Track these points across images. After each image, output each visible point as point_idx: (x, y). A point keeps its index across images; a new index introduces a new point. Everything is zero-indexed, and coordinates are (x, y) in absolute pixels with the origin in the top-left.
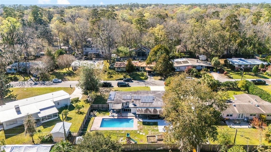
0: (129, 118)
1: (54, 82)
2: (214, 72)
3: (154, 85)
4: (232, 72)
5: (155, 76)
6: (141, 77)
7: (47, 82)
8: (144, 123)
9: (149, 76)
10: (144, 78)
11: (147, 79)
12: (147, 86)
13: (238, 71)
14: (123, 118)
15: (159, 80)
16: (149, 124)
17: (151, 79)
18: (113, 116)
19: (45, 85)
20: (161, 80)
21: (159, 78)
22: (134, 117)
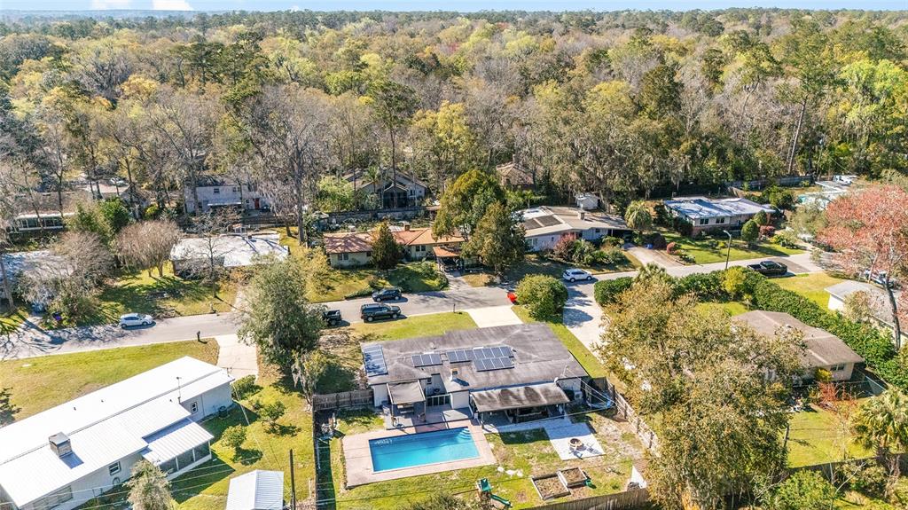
0: (452, 425)
1: (125, 327)
2: (637, 245)
3: (477, 306)
5: (468, 272)
6: (428, 282)
7: (98, 330)
8: (507, 439)
9: (449, 276)
10: (436, 283)
11: (445, 285)
12: (461, 310)
13: (700, 238)
14: (434, 429)
15: (486, 284)
16: (520, 439)
17: (460, 286)
18: (399, 427)
19: (97, 341)
20: (491, 284)
21: (484, 278)
22: (468, 423)
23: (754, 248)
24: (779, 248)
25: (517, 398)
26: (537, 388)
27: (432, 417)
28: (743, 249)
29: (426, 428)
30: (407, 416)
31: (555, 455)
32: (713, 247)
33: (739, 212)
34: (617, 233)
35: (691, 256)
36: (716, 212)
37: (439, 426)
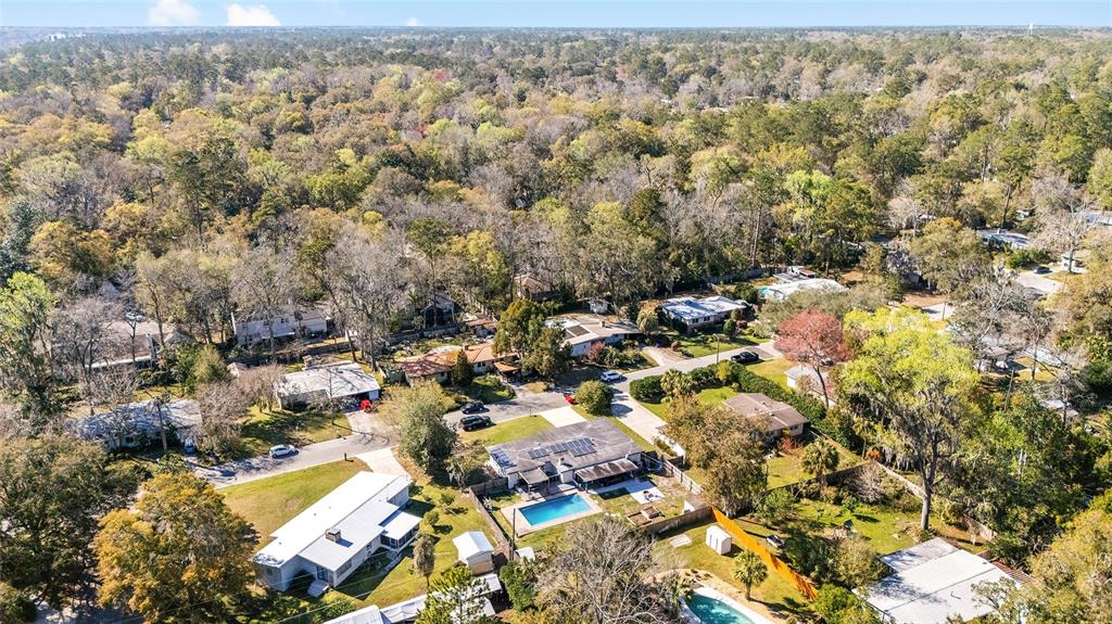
0: (567, 493)
1: (275, 457)
2: (648, 345)
3: (545, 409)
4: (683, 340)
5: (526, 382)
6: (500, 393)
7: (254, 461)
8: (604, 496)
9: (514, 387)
10: (506, 393)
11: (513, 394)
12: (534, 414)
13: (694, 335)
14: (556, 497)
15: (544, 391)
16: (611, 496)
17: (526, 393)
18: (533, 499)
20: (548, 390)
21: (541, 385)
22: (576, 491)
23: (734, 340)
24: (752, 338)
25: (605, 470)
26: (615, 462)
27: (552, 490)
28: (726, 342)
29: (551, 497)
30: (535, 491)
31: (636, 502)
32: (704, 341)
33: (719, 310)
34: (632, 337)
35: (690, 351)
36: (703, 312)
37: (559, 495)
